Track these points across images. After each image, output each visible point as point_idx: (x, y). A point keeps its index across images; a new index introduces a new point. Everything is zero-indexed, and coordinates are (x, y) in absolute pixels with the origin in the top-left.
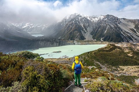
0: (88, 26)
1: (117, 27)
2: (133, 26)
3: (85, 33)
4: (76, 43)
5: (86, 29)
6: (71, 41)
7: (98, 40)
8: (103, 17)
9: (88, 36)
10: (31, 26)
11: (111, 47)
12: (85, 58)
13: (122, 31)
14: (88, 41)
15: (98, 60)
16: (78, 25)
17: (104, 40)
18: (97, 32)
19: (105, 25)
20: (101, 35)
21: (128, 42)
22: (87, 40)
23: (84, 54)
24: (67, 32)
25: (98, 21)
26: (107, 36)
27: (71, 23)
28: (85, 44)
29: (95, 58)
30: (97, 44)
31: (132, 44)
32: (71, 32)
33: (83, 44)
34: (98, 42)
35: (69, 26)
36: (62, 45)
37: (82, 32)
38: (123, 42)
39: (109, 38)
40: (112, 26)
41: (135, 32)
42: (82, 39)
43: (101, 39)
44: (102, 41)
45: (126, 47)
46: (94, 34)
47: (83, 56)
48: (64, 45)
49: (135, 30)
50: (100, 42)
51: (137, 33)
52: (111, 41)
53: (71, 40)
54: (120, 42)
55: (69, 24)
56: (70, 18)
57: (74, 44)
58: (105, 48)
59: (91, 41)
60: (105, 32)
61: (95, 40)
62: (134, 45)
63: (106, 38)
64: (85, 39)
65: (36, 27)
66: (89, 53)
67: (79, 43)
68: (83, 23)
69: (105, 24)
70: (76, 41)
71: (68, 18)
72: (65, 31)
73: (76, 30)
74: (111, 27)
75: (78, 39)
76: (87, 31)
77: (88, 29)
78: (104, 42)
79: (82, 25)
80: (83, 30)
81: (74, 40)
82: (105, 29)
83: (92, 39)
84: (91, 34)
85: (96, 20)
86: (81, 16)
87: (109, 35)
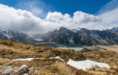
0: (71, 35)
1: (89, 36)
3: (70, 39)
5: (70, 37)
7: (78, 44)
8: (80, 30)
9: (71, 41)
13: (91, 38)
14: (72, 45)
16: (65, 34)
17: (82, 44)
18: (76, 39)
19: (81, 35)
20: (79, 41)
21: (96, 46)
24: (58, 39)
25: (77, 32)
27: (61, 33)
31: (97, 47)
32: (61, 39)
35: (60, 35)
38: (93, 45)
40: (86, 35)
41: (100, 39)
42: (68, 43)
44: (80, 45)
45: (94, 49)
49: (100, 38)
51: (101, 40)
52: (85, 45)
54: (91, 46)
55: (59, 34)
56: (60, 29)
60: (81, 40)
61: (76, 44)
62: (99, 48)
64: (70, 43)
70: (64, 44)
72: (57, 38)
75: (66, 44)
79: (67, 34)
80: (68, 38)
82: (82, 37)
83: (74, 44)
84: (73, 40)
85: (75, 31)
86: (66, 29)
87: (84, 41)
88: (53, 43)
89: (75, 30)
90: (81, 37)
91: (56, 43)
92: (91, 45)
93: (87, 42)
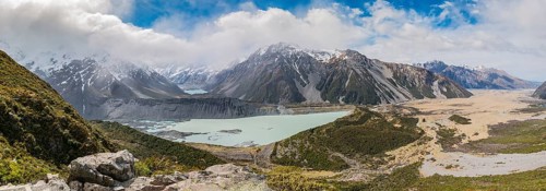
0: (311, 70)
1: (367, 75)
2: (389, 74)
3: (304, 85)
4: (282, 111)
5: (306, 77)
6: (270, 107)
7: (334, 101)
8: (341, 54)
9: (311, 94)
10: (186, 73)
11: (363, 113)
12: (302, 147)
13: (375, 81)
14: (312, 106)
15: (338, 149)
16: (286, 66)
17: (347, 101)
18: (329, 85)
19: (345, 69)
20: (339, 92)
22: (308, 101)
23: (300, 135)
24: (260, 83)
25: (331, 60)
26: (351, 93)
27: (270, 63)
28: (304, 113)
29: (329, 143)
30: (332, 110)
32: (271, 84)
33: (299, 113)
34: (334, 107)
35: (266, 70)
36: (246, 116)
37: (298, 84)
38: (380, 102)
39: (356, 97)
40: (358, 71)
41: (395, 84)
42: (296, 101)
43: (340, 100)
44: (342, 102)
46: (324, 89)
47: (298, 141)
48: (252, 115)
50: (338, 107)
51: (397, 87)
53: (270, 102)
54: (375, 104)
55: (265, 65)
56: (269, 51)
57: (278, 113)
58: (352, 116)
59: (319, 105)
60: (346, 85)
61: (327, 101)
63: (349, 96)
64: (305, 100)
65: (196, 75)
66: (312, 130)
67: (290, 110)
68: (298, 63)
69: (346, 66)
70: (282, 104)
71: (263, 52)
72: (256, 81)
73: (282, 78)
74: (357, 74)
75: (288, 101)
76: (307, 80)
77: (310, 76)
78: (347, 106)
79: (297, 67)
80: (299, 79)
81: (277, 103)
82: (346, 78)
83: (321, 100)
84: (317, 88)
85: (326, 59)
86: (293, 48)
87: (354, 90)
89: (323, 53)
90: (344, 76)
91: (250, 100)
92: (376, 101)
93: (365, 93)
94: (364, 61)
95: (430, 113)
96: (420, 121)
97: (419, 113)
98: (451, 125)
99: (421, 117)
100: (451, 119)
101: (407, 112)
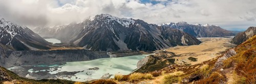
0: (120, 31)
1: (149, 35)
3: (118, 40)
4: (111, 55)
5: (118, 36)
7: (134, 49)
8: (134, 22)
9: (121, 44)
14: (124, 52)
17: (140, 49)
18: (131, 40)
19: (138, 32)
22: (121, 50)
25: (130, 25)
27: (98, 27)
32: (101, 40)
35: (97, 32)
37: (114, 40)
39: (144, 48)
40: (145, 34)
43: (137, 49)
44: (138, 50)
46: (128, 43)
49: (162, 37)
50: (137, 53)
53: (103, 50)
55: (96, 28)
56: (95, 19)
57: (108, 57)
59: (127, 52)
60: (139, 40)
61: (131, 49)
63: (142, 46)
64: (119, 49)
67: (114, 55)
69: (138, 30)
73: (107, 36)
75: (111, 49)
76: (119, 38)
77: (120, 35)
79: (113, 30)
80: (114, 37)
81: (106, 50)
82: (139, 37)
83: (127, 49)
84: (125, 42)
85: (127, 24)
86: (109, 19)
87: (144, 43)
88: (84, 48)
91: (90, 49)
92: (154, 49)
93: (149, 45)
94: (146, 26)
95: (179, 56)
96: (176, 60)
97: (175, 56)
98: (189, 62)
99: (176, 58)
100: (189, 59)
101: (169, 55)
